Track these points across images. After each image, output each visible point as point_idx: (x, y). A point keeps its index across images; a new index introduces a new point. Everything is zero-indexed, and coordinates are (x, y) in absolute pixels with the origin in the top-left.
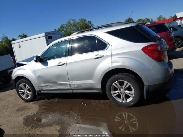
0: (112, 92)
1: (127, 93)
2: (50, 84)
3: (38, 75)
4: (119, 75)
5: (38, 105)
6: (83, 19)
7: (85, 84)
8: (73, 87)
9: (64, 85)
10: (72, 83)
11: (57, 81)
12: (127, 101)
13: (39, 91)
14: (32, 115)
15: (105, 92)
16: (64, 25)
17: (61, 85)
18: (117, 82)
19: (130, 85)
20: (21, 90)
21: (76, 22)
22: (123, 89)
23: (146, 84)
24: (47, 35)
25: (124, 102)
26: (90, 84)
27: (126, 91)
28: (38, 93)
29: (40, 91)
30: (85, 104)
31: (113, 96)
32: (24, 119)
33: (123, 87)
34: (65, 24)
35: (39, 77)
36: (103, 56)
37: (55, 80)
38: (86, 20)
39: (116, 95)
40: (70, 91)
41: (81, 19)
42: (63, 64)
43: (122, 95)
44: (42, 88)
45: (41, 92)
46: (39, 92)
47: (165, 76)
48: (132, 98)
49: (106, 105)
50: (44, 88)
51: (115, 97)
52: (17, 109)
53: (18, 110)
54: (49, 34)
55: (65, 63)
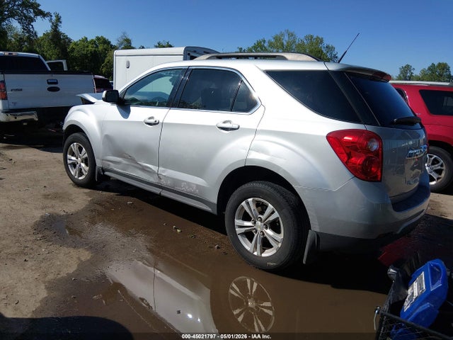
0: (238, 222)
1: (267, 234)
2: (124, 161)
3: (106, 133)
4: (263, 184)
5: (90, 199)
6: (315, 37)
7: (189, 184)
8: (163, 182)
9: (148, 171)
10: (164, 171)
11: (136, 159)
12: (263, 255)
13: (102, 169)
14: (62, 213)
15: (223, 216)
16: (264, 41)
17: (144, 169)
18: (253, 201)
19: (278, 218)
20: (73, 156)
21: (294, 42)
22: (261, 221)
23: (315, 226)
24: (189, 54)
25: (255, 253)
26: (198, 186)
27: (267, 228)
28: (99, 173)
29: (104, 170)
30: (179, 231)
31: (235, 231)
32: (42, 217)
33: (263, 217)
34: (267, 40)
35: (108, 139)
36: (237, 127)
37: (134, 156)
38: (322, 41)
39: (243, 230)
40: (157, 191)
41: (312, 37)
42: (155, 124)
43: (256, 235)
44: (109, 165)
45: (107, 173)
46: (101, 171)
47: (367, 223)
48: (275, 251)
49: (218, 248)
50: (112, 166)
51: (241, 234)
52: (48, 193)
53: (46, 197)
54: (195, 51)
55: (161, 121)
